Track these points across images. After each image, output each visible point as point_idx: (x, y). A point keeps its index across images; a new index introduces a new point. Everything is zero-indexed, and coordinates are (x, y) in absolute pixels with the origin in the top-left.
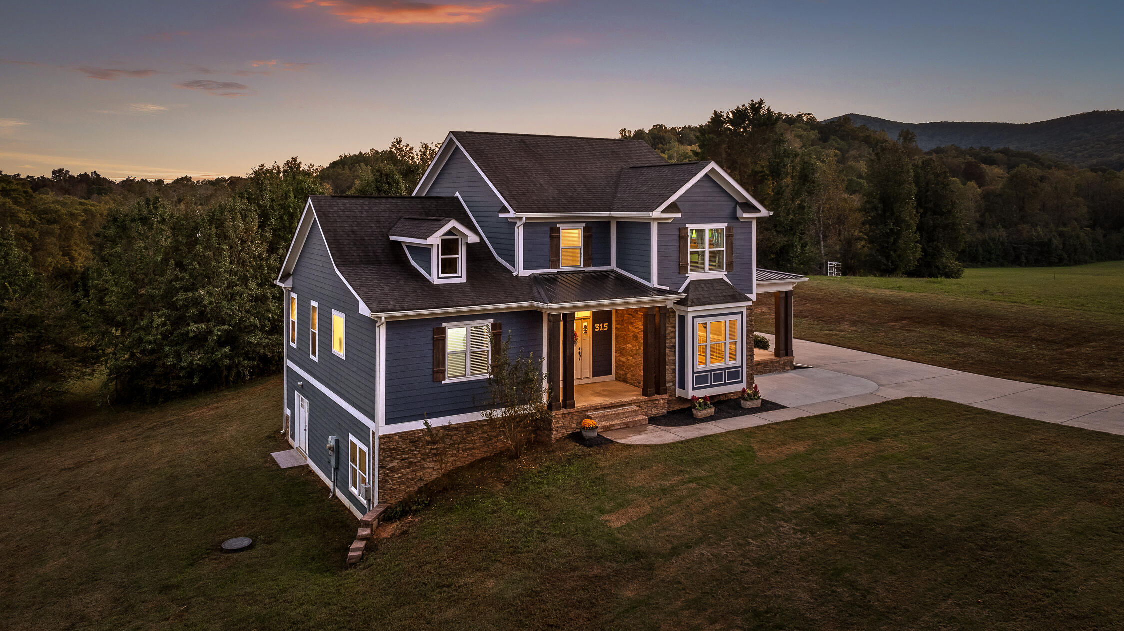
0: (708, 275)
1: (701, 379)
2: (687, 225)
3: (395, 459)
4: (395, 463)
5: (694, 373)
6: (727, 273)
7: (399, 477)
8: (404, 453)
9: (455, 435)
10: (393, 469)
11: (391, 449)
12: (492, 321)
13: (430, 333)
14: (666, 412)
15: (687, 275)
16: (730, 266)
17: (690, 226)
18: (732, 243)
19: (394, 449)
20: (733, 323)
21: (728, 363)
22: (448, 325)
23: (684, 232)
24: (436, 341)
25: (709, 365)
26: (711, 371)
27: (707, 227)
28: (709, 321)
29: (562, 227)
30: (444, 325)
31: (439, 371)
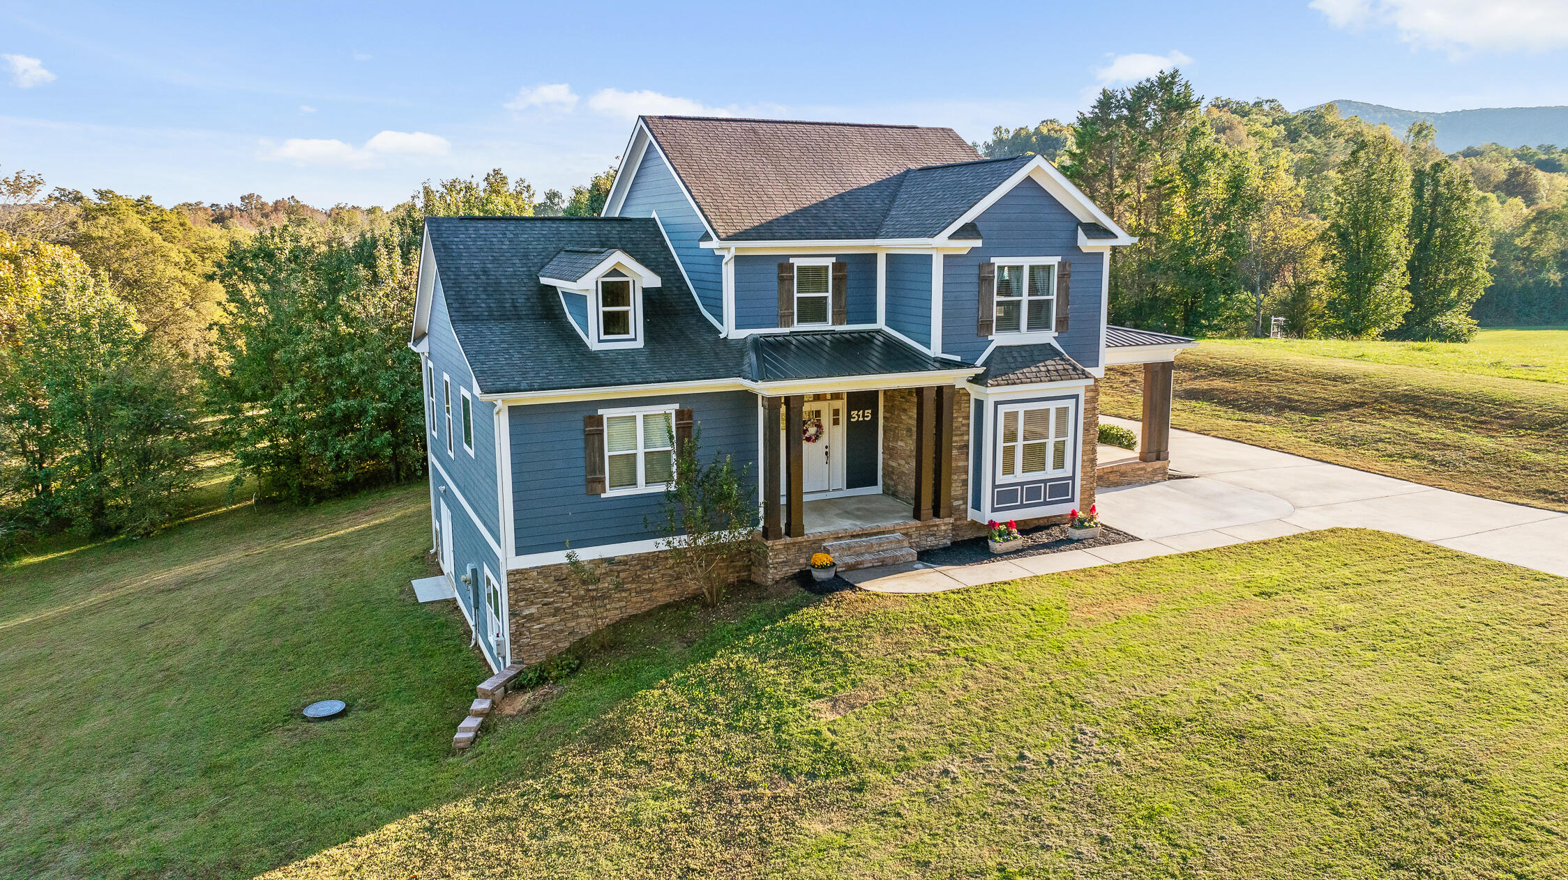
0: (1024, 337)
1: (1006, 497)
2: (993, 260)
3: (532, 603)
4: (533, 610)
5: (994, 486)
6: (1056, 334)
7: (541, 629)
8: (546, 595)
9: (624, 571)
10: (530, 618)
11: (526, 590)
12: (677, 406)
13: (581, 425)
14: (949, 543)
15: (990, 338)
16: (1062, 323)
17: (997, 261)
18: (1068, 288)
19: (531, 590)
20: (1062, 413)
21: (1050, 472)
22: (606, 413)
23: (987, 269)
24: (588, 435)
25: (1019, 476)
26: (1022, 484)
27: (1026, 262)
28: (1021, 409)
29: (797, 262)
30: (600, 412)
31: (594, 480)
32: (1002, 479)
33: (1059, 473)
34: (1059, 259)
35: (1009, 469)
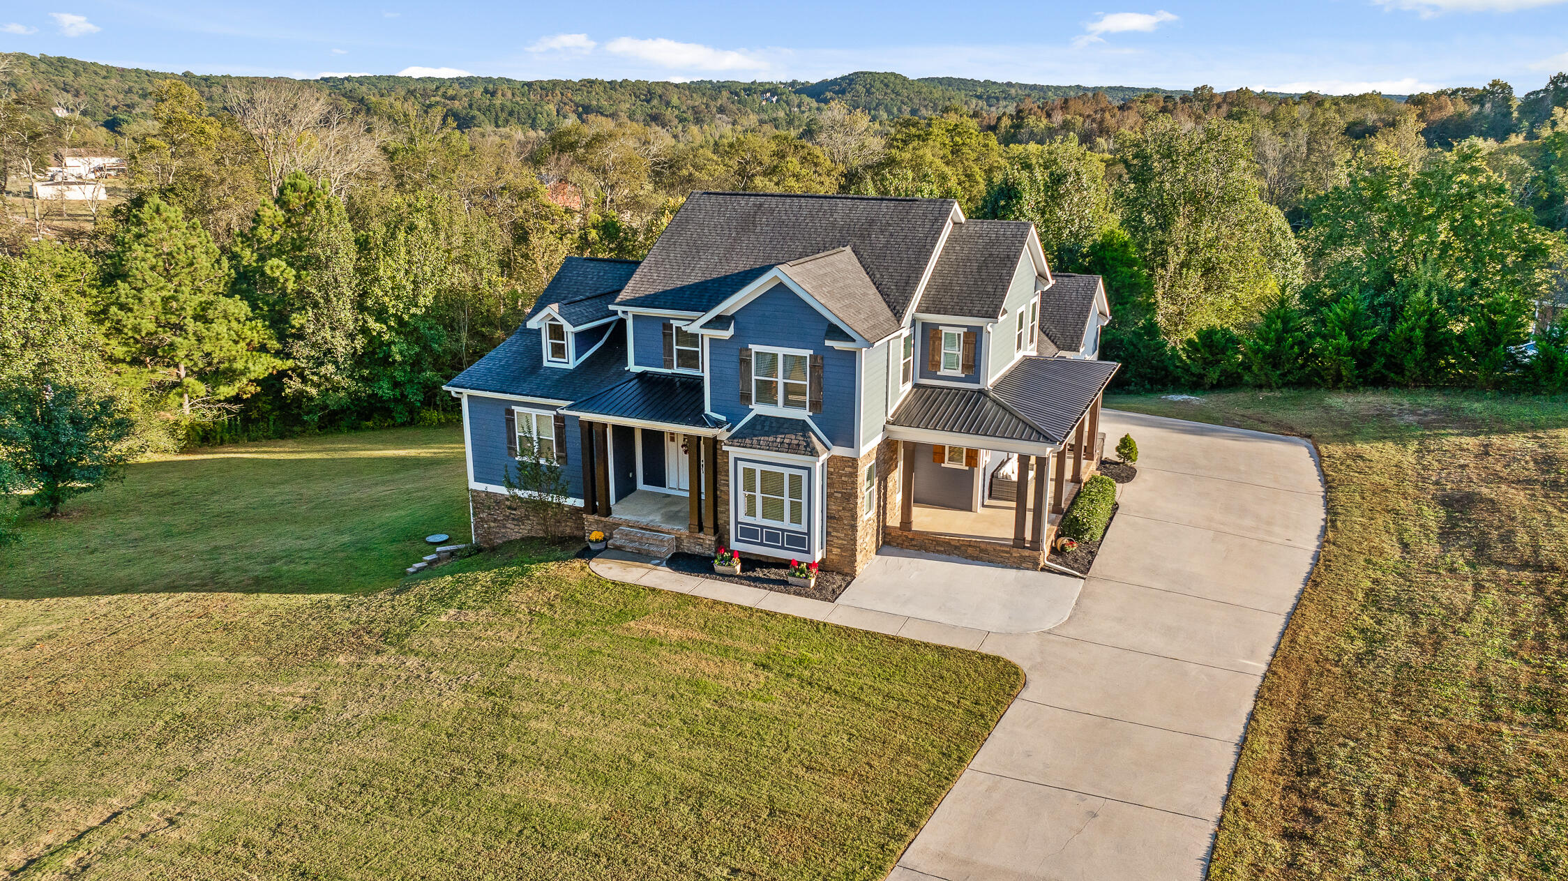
0: (779, 411)
1: (749, 533)
2: (750, 346)
3: (483, 511)
4: (484, 515)
5: (737, 523)
6: (811, 414)
7: (488, 528)
8: (490, 509)
9: (529, 507)
10: (482, 519)
11: (479, 503)
12: (554, 413)
13: (504, 414)
15: (750, 407)
16: (815, 405)
17: (755, 348)
18: (819, 377)
19: (482, 503)
20: (795, 480)
21: (786, 524)
22: (516, 409)
23: (744, 353)
24: (508, 420)
25: (759, 520)
26: (762, 527)
27: (781, 351)
28: (759, 468)
29: (675, 324)
30: (513, 407)
31: (512, 449)
32: (742, 518)
33: (795, 527)
34: (811, 352)
35: (751, 512)
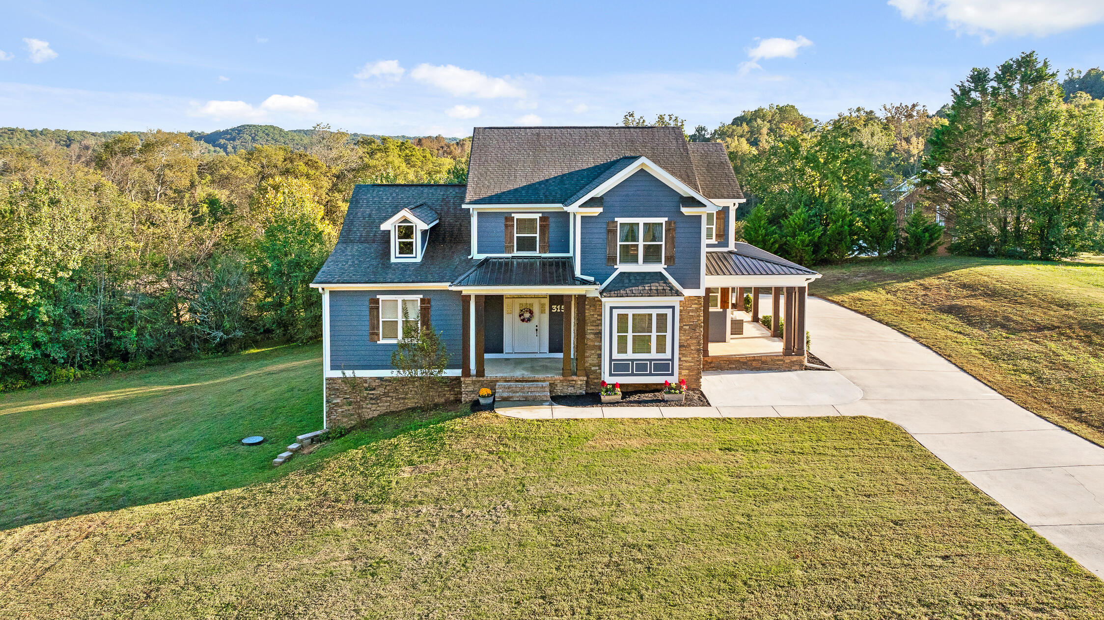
0: (641, 267)
1: (619, 367)
2: (616, 219)
3: (338, 397)
4: (338, 401)
5: (611, 360)
6: (666, 266)
7: (343, 412)
8: (346, 393)
9: (389, 385)
10: (337, 405)
11: (335, 389)
12: (421, 296)
13: (368, 303)
14: (584, 392)
15: (615, 267)
16: (669, 259)
17: (620, 220)
18: (673, 238)
19: (338, 390)
20: (662, 318)
21: (654, 355)
22: (381, 297)
23: (611, 225)
24: (371, 309)
25: (630, 355)
26: (633, 360)
27: (641, 221)
28: (630, 313)
29: (516, 216)
30: (378, 297)
31: (374, 334)
32: (616, 356)
33: (661, 356)
34: (666, 219)
35: (622, 349)
